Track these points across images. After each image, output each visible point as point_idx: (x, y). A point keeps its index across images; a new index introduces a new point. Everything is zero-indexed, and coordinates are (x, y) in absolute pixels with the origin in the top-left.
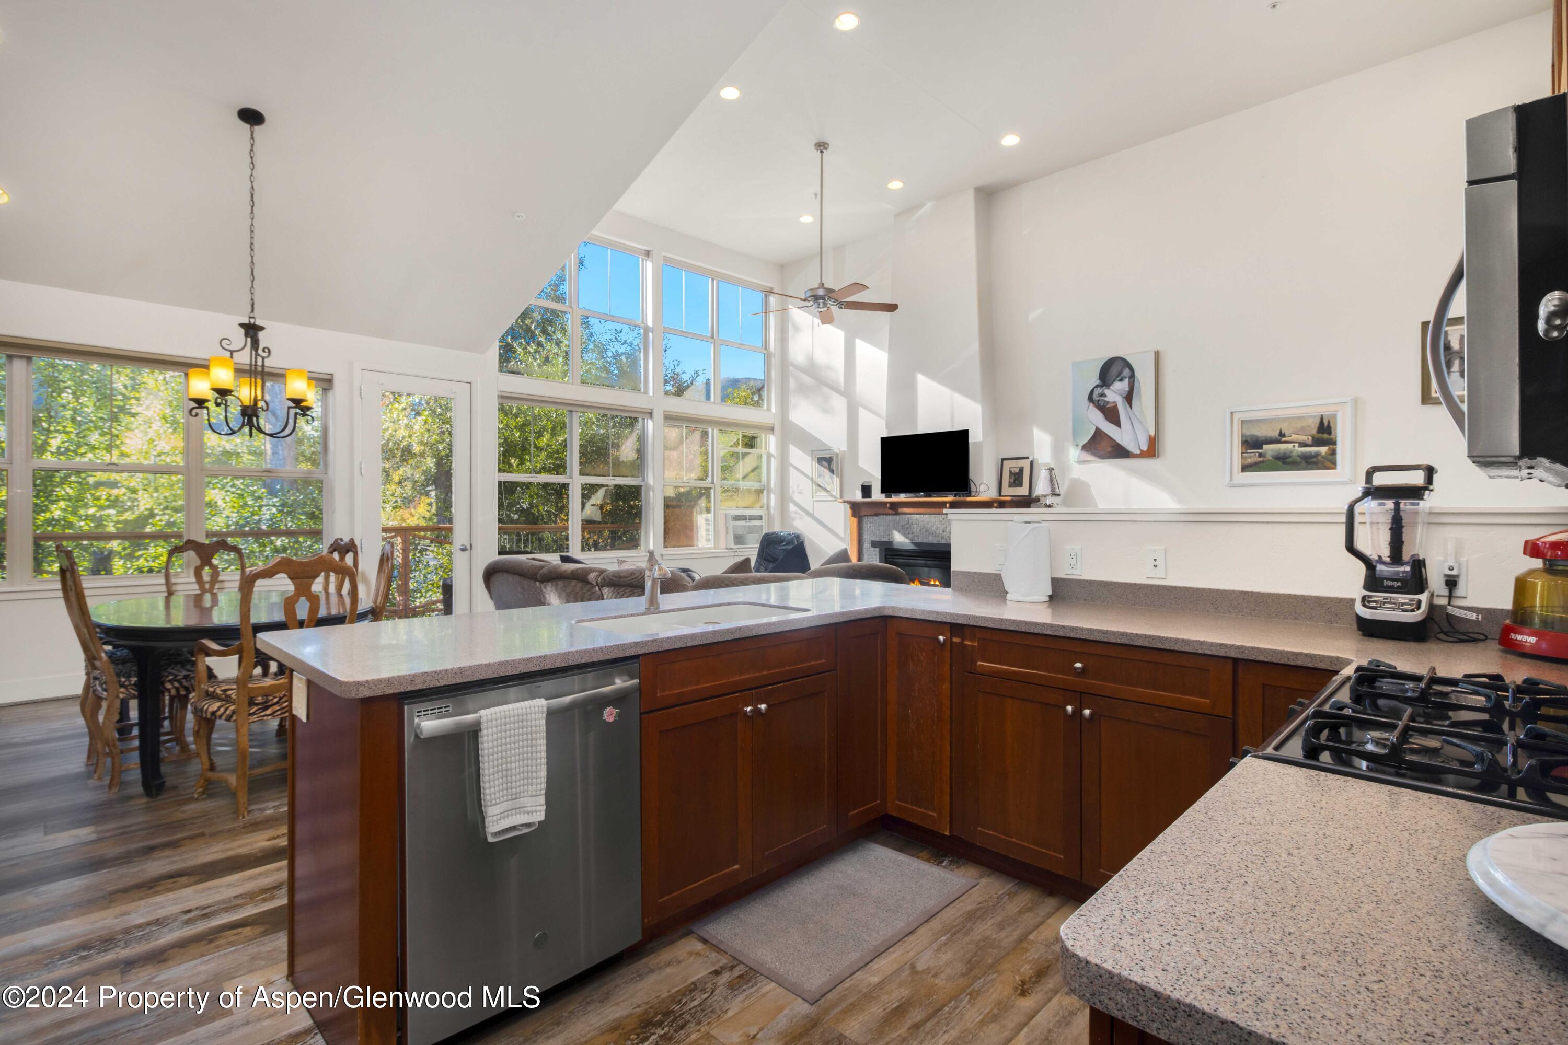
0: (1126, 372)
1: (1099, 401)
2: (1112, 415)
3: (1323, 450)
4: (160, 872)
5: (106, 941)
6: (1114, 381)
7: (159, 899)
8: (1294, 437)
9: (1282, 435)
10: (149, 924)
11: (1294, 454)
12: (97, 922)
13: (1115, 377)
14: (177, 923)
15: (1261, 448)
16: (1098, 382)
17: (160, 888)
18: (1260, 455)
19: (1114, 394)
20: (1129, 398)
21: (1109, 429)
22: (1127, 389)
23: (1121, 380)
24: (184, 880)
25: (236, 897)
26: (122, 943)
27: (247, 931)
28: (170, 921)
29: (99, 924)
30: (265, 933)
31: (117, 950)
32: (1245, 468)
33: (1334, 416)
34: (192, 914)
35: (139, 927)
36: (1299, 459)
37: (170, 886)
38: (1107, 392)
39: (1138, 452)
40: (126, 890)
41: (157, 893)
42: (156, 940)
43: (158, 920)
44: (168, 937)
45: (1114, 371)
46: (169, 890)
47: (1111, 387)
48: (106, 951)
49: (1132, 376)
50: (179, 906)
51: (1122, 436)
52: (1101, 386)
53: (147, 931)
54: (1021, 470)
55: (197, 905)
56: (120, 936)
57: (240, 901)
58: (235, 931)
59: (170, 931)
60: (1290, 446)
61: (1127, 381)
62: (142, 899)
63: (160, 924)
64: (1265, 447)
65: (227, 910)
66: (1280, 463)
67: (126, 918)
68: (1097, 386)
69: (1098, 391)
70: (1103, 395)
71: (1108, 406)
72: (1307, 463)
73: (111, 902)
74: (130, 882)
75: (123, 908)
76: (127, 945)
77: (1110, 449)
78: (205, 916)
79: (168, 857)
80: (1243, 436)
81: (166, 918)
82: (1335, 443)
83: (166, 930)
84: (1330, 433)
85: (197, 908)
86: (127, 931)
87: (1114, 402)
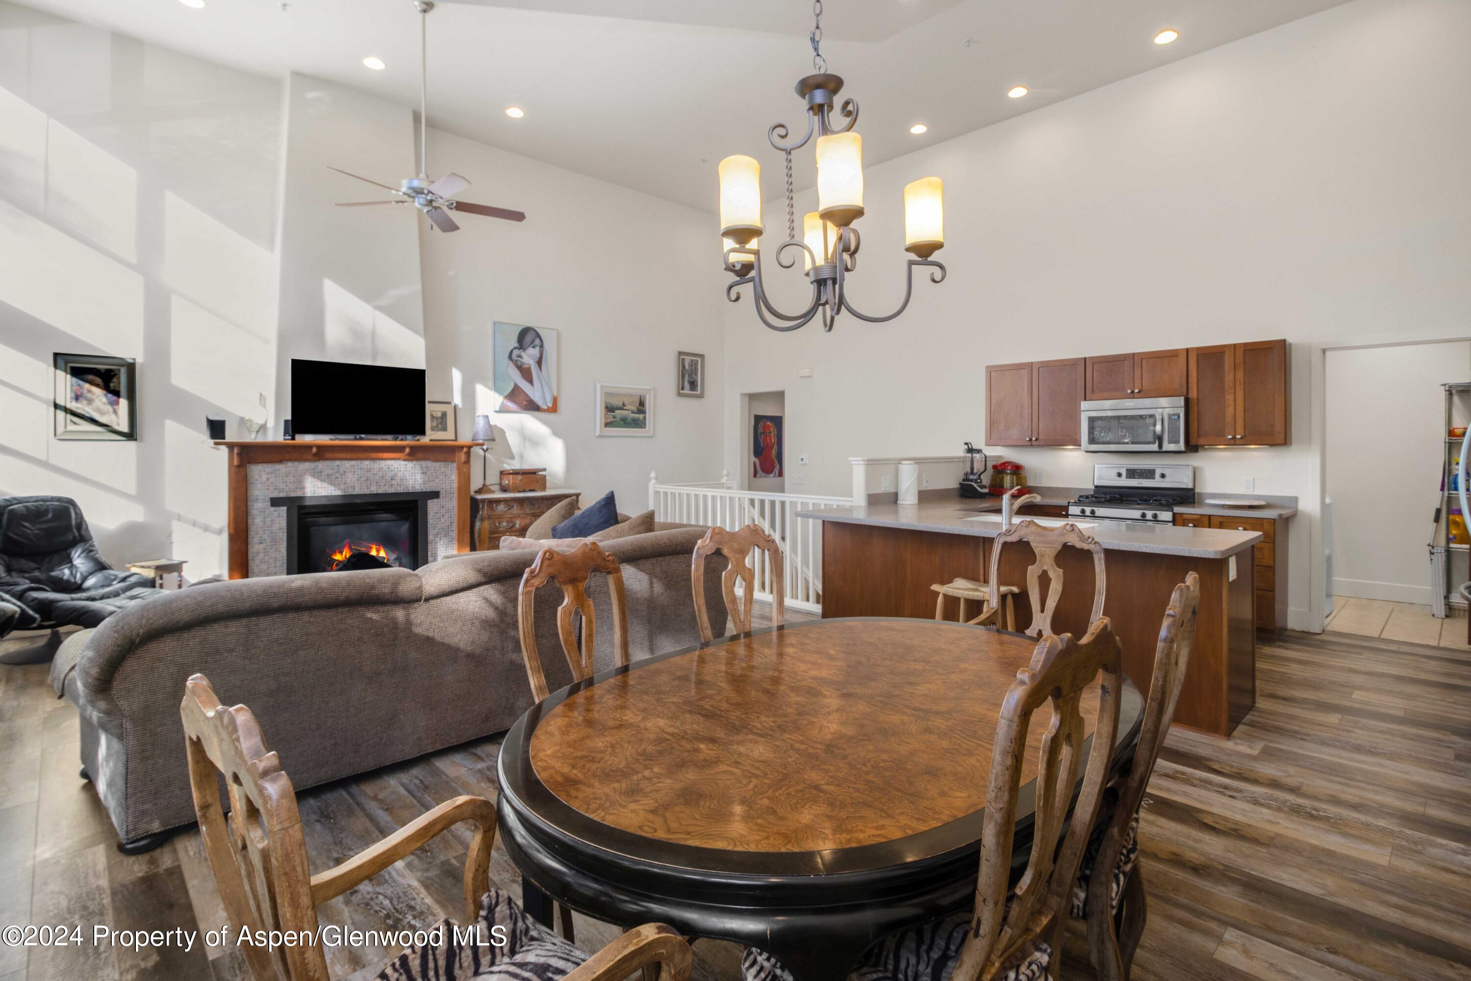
0: (537, 341)
1: (517, 361)
2: (526, 374)
3: (641, 416)
4: (1216, 839)
5: (1296, 811)
6: (529, 346)
7: (1239, 817)
8: (629, 407)
9: (624, 405)
10: (1262, 805)
11: (629, 418)
12: (1294, 829)
13: (529, 344)
14: (1247, 795)
15: (614, 412)
16: (516, 345)
17: (1230, 825)
18: (614, 417)
19: (529, 357)
20: (539, 363)
21: (524, 385)
22: (538, 356)
23: (534, 347)
24: (1208, 820)
25: (1195, 786)
26: (1288, 804)
27: (1216, 766)
28: (1248, 798)
29: (1292, 826)
30: (1209, 760)
31: (1293, 802)
32: (607, 425)
33: (645, 397)
34: (1231, 793)
35: (1269, 807)
36: (631, 421)
37: (1222, 822)
38: (523, 354)
39: (546, 408)
40: (1255, 841)
41: (1237, 823)
42: (1267, 793)
43: (1254, 804)
44: (1259, 790)
45: (529, 338)
46: (1226, 819)
47: (526, 351)
48: (1300, 806)
49: (542, 346)
50: (1232, 804)
51: (535, 393)
52: (519, 349)
53: (1267, 802)
54: (444, 415)
55: (1223, 797)
56: (1285, 809)
57: (1195, 782)
58: (1223, 770)
59: (1254, 793)
60: (627, 412)
61: (538, 348)
62: (1250, 825)
63: (1256, 801)
64: (616, 411)
65: (1210, 783)
66: (622, 423)
67: (1272, 819)
68: (515, 348)
69: (516, 352)
70: (520, 356)
71: (524, 367)
72: (635, 424)
73: (1273, 838)
74: (1245, 847)
75: (1269, 827)
76: (1286, 801)
77: (525, 403)
78: (1226, 787)
79: (1194, 850)
80: (606, 403)
81: (1248, 802)
82: (645, 413)
83: (1256, 795)
84: (643, 407)
85: (1225, 795)
86: (1279, 809)
87: (529, 364)
